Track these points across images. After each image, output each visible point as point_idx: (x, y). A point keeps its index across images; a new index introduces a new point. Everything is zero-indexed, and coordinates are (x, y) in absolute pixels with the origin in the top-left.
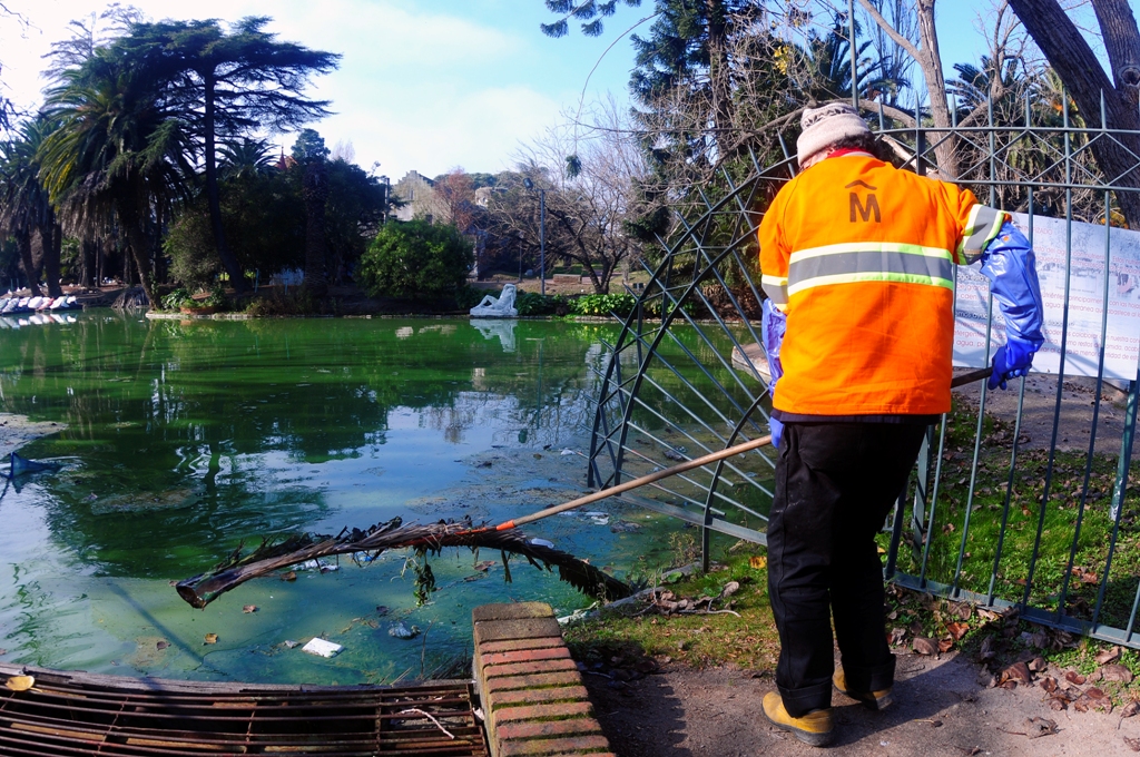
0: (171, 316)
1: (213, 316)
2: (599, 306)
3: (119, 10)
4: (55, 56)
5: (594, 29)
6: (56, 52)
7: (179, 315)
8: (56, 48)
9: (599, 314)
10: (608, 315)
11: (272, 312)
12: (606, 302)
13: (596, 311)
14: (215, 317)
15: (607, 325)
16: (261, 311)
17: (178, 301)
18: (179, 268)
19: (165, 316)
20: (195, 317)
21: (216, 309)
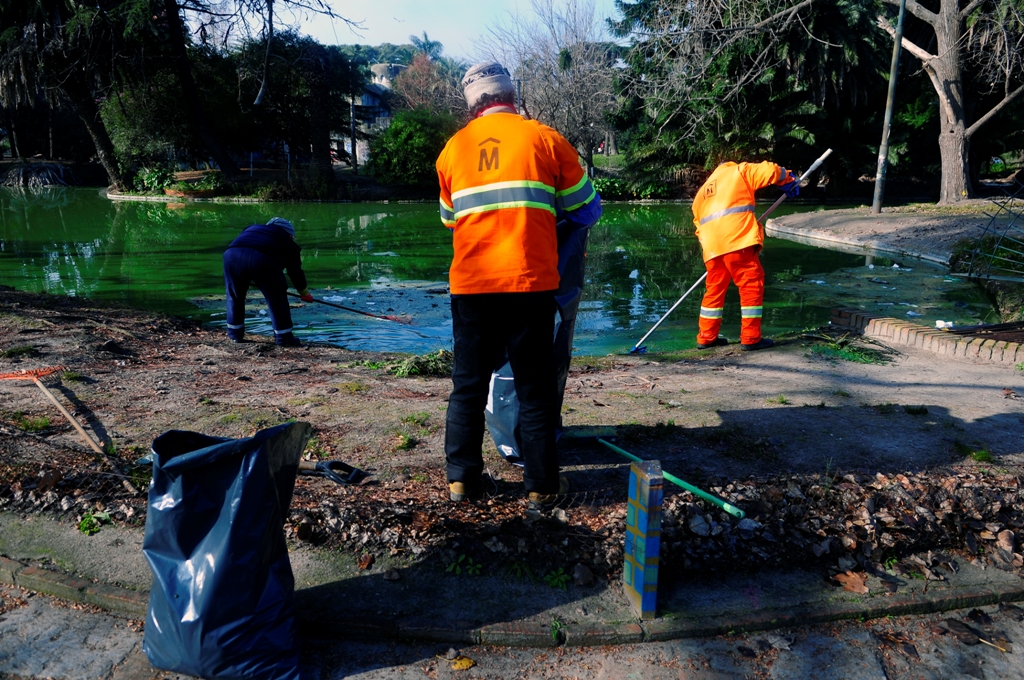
0: (154, 199)
1: (216, 199)
7: (166, 197)
11: (286, 197)
14: (217, 200)
16: (274, 196)
17: (160, 182)
19: (143, 198)
20: (190, 199)
21: (217, 193)
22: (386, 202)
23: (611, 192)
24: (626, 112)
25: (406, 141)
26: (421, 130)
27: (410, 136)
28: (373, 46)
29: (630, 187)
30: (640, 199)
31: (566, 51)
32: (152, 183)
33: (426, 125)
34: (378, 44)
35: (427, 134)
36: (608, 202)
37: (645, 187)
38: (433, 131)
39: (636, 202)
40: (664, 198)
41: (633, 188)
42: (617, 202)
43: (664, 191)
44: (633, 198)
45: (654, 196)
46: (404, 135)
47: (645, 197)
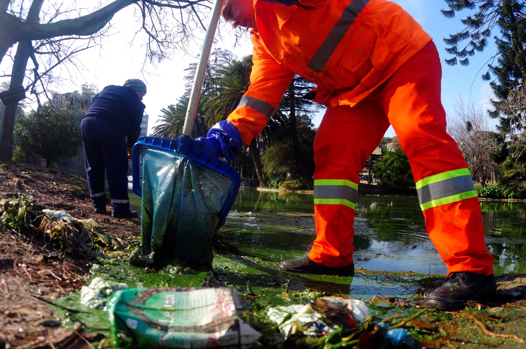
0: (274, 190)
1: (298, 191)
2: (483, 193)
3: (220, 51)
4: (191, 70)
5: (465, 62)
6: (191, 68)
7: (278, 190)
8: (192, 66)
9: (482, 197)
10: (486, 197)
12: (485, 191)
13: (482, 195)
14: (299, 192)
15: (486, 202)
17: (278, 183)
18: (269, 169)
19: (269, 190)
20: (288, 191)
21: (300, 188)
22: (378, 196)
23: (493, 194)
24: (500, 153)
25: (390, 164)
26: (398, 159)
27: (392, 162)
28: (390, 137)
29: (503, 192)
30: (508, 198)
31: (469, 122)
32: (274, 183)
33: (401, 157)
34: (393, 137)
35: (401, 161)
36: (492, 200)
37: (510, 192)
38: (404, 160)
39: (506, 200)
40: (519, 198)
41: (504, 193)
42: (496, 200)
43: (519, 194)
44: (504, 198)
45: (514, 197)
46: (389, 162)
47: (510, 197)
